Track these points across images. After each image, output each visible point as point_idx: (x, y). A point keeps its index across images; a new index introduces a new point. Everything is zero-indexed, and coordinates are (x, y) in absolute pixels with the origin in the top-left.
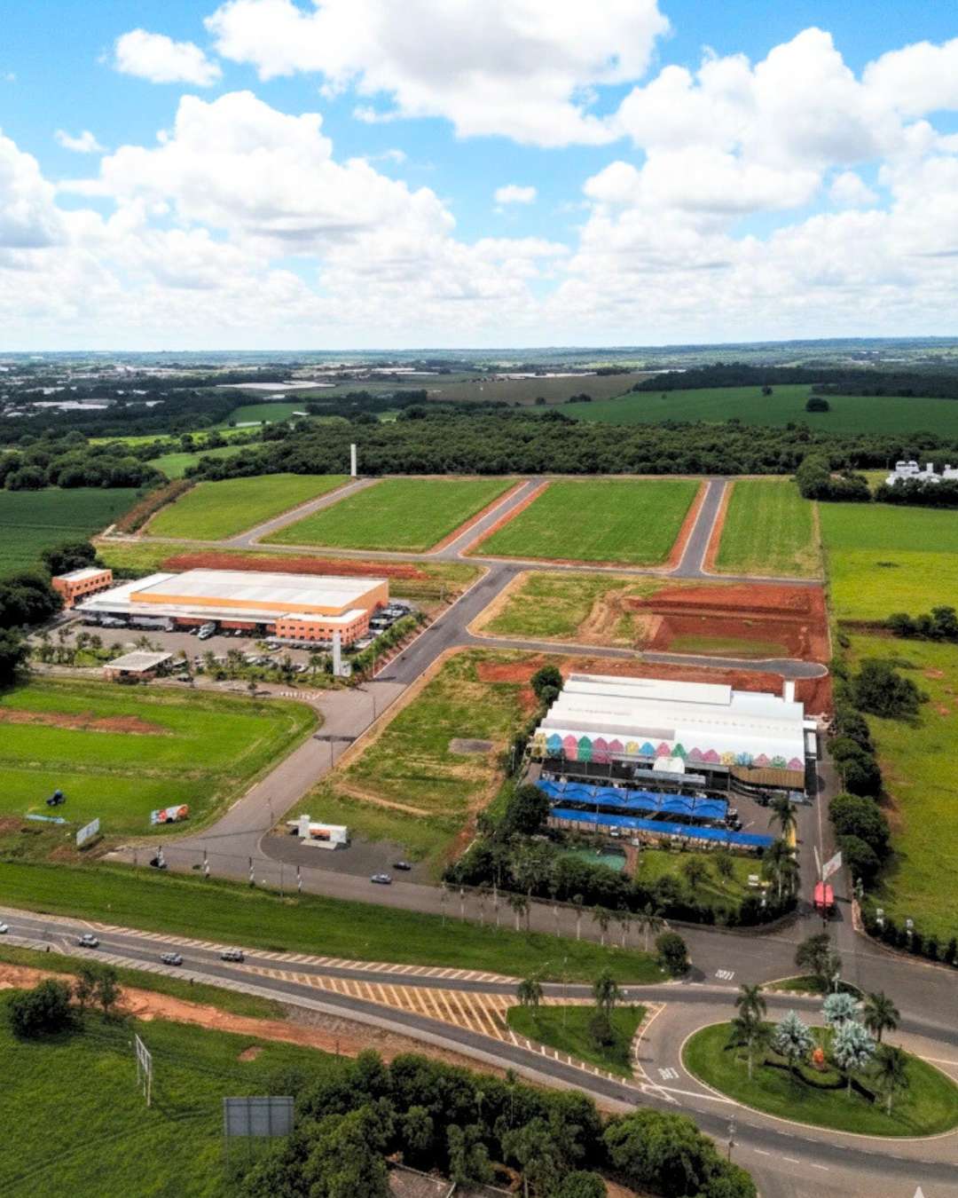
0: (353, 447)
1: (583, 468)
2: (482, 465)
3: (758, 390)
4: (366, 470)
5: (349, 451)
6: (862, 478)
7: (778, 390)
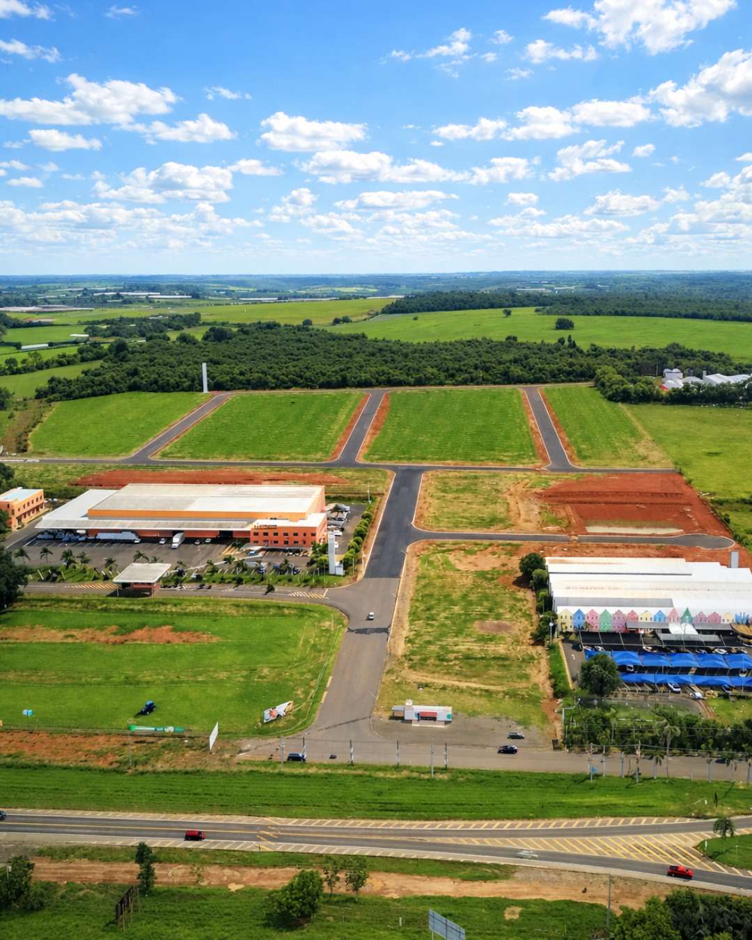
0: (204, 365)
1: (412, 380)
2: (322, 380)
3: (500, 311)
4: (216, 386)
5: (201, 368)
6: (647, 383)
7: (516, 311)
